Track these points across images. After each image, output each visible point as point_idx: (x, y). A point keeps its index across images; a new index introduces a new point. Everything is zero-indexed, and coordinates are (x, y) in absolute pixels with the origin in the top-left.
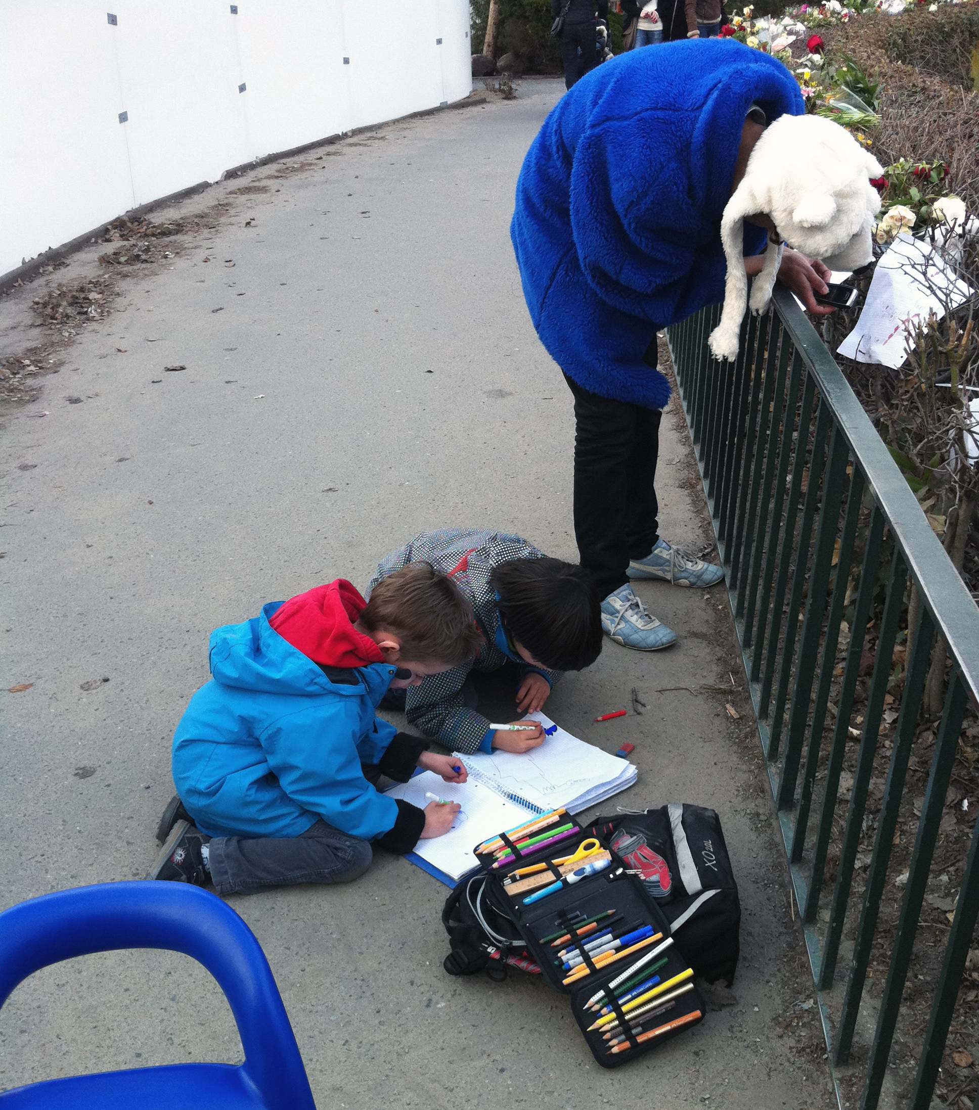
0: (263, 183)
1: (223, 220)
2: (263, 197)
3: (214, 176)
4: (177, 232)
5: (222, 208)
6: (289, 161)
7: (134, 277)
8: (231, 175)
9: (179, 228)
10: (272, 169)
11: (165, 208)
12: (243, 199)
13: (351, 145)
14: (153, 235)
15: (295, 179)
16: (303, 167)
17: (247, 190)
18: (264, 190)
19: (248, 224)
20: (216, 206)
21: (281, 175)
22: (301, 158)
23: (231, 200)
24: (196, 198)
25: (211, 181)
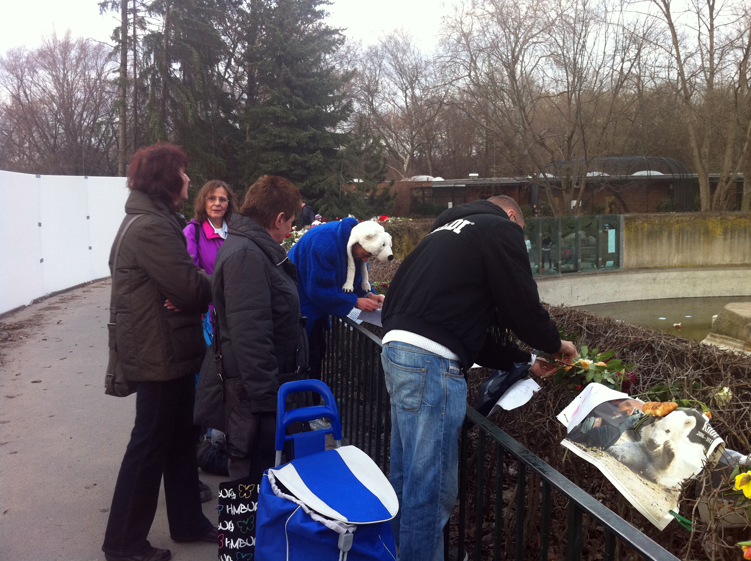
0: (56, 305)
1: (42, 322)
2: (59, 311)
3: (27, 303)
4: (21, 328)
5: (38, 317)
6: (65, 295)
7: (9, 347)
8: (36, 302)
9: (21, 326)
10: (56, 299)
11: (7, 317)
12: (48, 312)
13: (95, 287)
14: (9, 329)
15: (72, 303)
16: (73, 298)
17: (48, 309)
18: (58, 308)
19: (58, 323)
20: (35, 316)
21: (62, 301)
22: (70, 294)
23: (41, 313)
24: (21, 313)
25: (26, 305)
